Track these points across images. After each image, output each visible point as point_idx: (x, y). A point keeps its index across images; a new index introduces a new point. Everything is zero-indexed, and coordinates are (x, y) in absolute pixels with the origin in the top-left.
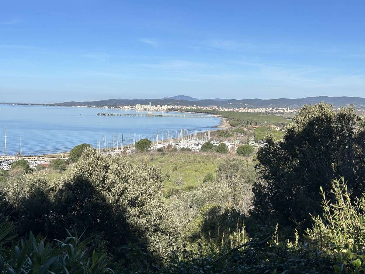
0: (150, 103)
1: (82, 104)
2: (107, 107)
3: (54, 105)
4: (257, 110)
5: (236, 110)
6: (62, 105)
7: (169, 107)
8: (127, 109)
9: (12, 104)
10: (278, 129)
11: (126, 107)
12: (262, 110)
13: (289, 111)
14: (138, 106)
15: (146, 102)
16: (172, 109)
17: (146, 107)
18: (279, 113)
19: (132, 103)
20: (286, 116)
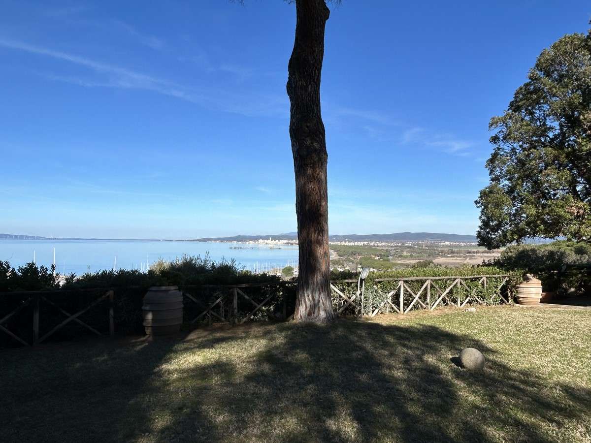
0: (270, 239)
1: (215, 240)
2: (235, 242)
3: (194, 241)
4: (356, 243)
5: (339, 243)
6: (200, 241)
7: (286, 241)
8: (251, 243)
9: (160, 240)
10: (377, 258)
11: (250, 242)
12: (361, 244)
13: (381, 244)
14: (260, 241)
15: (266, 238)
16: (288, 243)
17: (266, 241)
18: (374, 246)
19: (256, 238)
20: (381, 248)
